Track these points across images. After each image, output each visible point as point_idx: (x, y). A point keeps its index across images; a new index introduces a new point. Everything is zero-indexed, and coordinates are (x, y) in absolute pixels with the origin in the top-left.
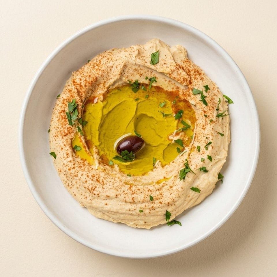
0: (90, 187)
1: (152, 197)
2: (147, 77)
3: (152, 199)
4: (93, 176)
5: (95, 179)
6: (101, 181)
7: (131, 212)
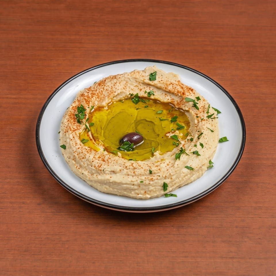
0: (97, 165)
1: (151, 171)
2: (146, 91)
3: (151, 172)
4: (99, 157)
5: (100, 159)
6: (106, 161)
7: (132, 183)
